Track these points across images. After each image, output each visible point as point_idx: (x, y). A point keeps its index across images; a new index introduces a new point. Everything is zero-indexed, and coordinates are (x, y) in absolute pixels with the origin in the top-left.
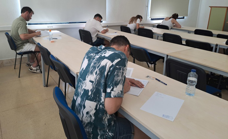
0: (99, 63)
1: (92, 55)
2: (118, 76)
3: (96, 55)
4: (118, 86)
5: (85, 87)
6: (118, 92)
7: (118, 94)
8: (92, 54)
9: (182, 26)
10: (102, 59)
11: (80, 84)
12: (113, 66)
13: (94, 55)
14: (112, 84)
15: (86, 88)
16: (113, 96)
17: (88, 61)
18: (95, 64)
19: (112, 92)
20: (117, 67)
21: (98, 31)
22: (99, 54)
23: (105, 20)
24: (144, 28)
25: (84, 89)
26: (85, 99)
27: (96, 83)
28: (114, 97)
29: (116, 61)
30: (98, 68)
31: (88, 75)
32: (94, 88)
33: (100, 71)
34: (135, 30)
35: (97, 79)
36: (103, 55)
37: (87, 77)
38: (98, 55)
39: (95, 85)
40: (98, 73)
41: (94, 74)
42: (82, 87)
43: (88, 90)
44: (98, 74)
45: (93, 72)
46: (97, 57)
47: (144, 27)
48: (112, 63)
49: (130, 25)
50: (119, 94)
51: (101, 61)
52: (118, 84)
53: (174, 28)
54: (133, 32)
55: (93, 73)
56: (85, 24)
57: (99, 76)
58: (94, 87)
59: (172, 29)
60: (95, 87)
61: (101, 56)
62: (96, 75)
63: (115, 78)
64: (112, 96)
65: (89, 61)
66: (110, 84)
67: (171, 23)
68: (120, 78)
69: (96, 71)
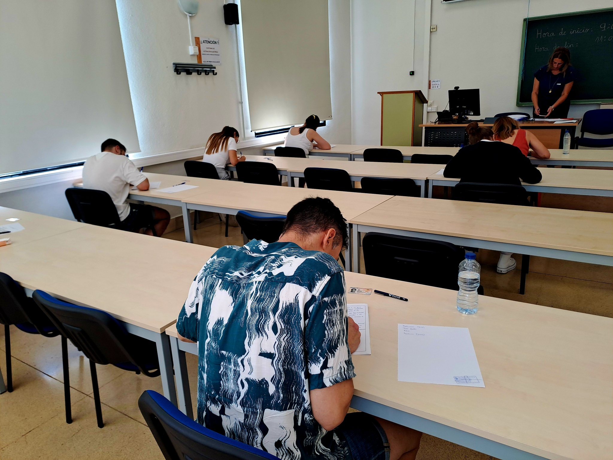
0: (272, 297)
1: (238, 277)
2: (333, 325)
3: (252, 275)
4: (337, 353)
5: (250, 373)
6: (338, 368)
7: (341, 373)
8: (237, 273)
9: (332, 146)
10: (280, 285)
11: (226, 368)
12: (316, 301)
13: (246, 274)
14: (322, 350)
15: (256, 377)
16: (331, 382)
17: (232, 295)
18: (259, 300)
19: (324, 371)
20: (326, 299)
21: (127, 183)
22: (261, 269)
23: (138, 150)
24: (246, 160)
25: (247, 380)
26: (259, 406)
27: (283, 357)
28: (333, 384)
29: (320, 285)
30: (274, 314)
31: (250, 338)
32: (281, 374)
33: (284, 322)
34: (227, 168)
35: (283, 344)
36: (276, 272)
37: (249, 345)
38: (259, 273)
39: (280, 364)
40: (279, 327)
41: (270, 332)
42: (237, 374)
43: (263, 380)
44: (281, 329)
45: (264, 328)
46: (259, 278)
47: (246, 156)
48: (311, 291)
49: (212, 155)
50: (343, 370)
51: (277, 291)
52: (336, 347)
53: (314, 151)
54: (223, 174)
55: (266, 329)
56: (81, 167)
57: (285, 335)
58: (280, 370)
59: (310, 154)
60: (282, 369)
61: (270, 274)
62: (275, 334)
63: (326, 332)
64: (327, 383)
65: (235, 294)
66: (316, 351)
67: (308, 141)
68: (337, 328)
69: (271, 323)
